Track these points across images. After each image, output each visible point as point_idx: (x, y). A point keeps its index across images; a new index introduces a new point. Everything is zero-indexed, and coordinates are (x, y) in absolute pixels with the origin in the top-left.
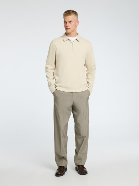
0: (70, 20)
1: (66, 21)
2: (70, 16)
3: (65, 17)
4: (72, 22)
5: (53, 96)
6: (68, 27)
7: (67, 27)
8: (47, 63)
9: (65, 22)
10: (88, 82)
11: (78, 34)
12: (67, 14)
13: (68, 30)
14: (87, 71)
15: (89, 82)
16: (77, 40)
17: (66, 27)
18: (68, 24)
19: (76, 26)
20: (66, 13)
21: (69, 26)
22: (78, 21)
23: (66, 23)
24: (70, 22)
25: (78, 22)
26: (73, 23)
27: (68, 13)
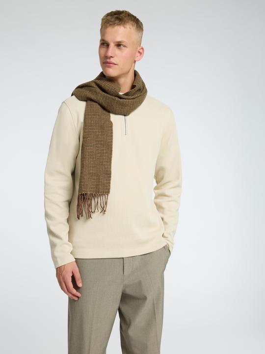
0: (119, 39)
1: (109, 38)
2: (122, 27)
3: (106, 27)
4: (125, 46)
6: (112, 60)
7: (108, 60)
9: (104, 44)
12: (113, 20)
14: (156, 188)
17: (106, 57)
18: (112, 50)
19: (135, 62)
20: (109, 18)
21: (116, 55)
22: (142, 49)
23: (108, 45)
24: (119, 45)
25: (141, 51)
26: (126, 52)
27: (117, 18)
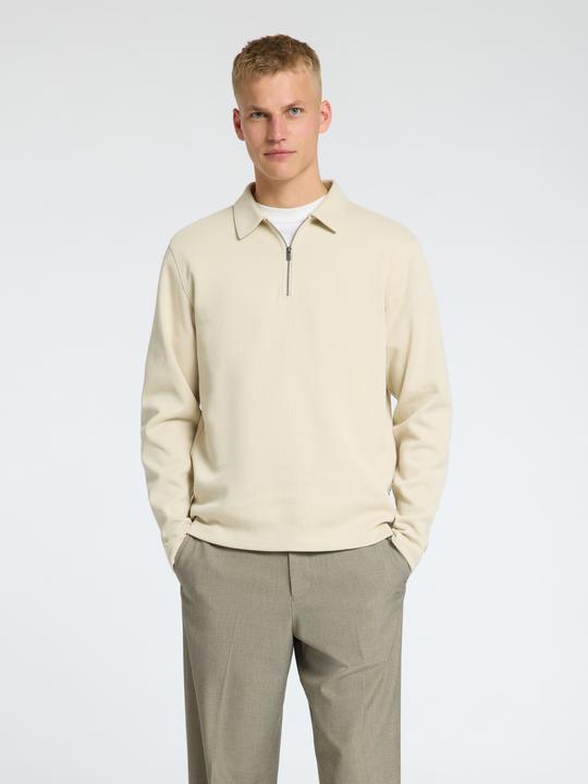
1: (269, 103)
2: (290, 74)
5: (174, 584)
8: (152, 386)
9: (259, 115)
10: (398, 497)
11: (328, 186)
12: (269, 62)
13: (280, 160)
15: (405, 492)
16: (317, 222)
17: (272, 142)
18: (280, 124)
20: (260, 59)
21: (289, 135)
22: (327, 105)
23: (269, 116)
27: (276, 57)
